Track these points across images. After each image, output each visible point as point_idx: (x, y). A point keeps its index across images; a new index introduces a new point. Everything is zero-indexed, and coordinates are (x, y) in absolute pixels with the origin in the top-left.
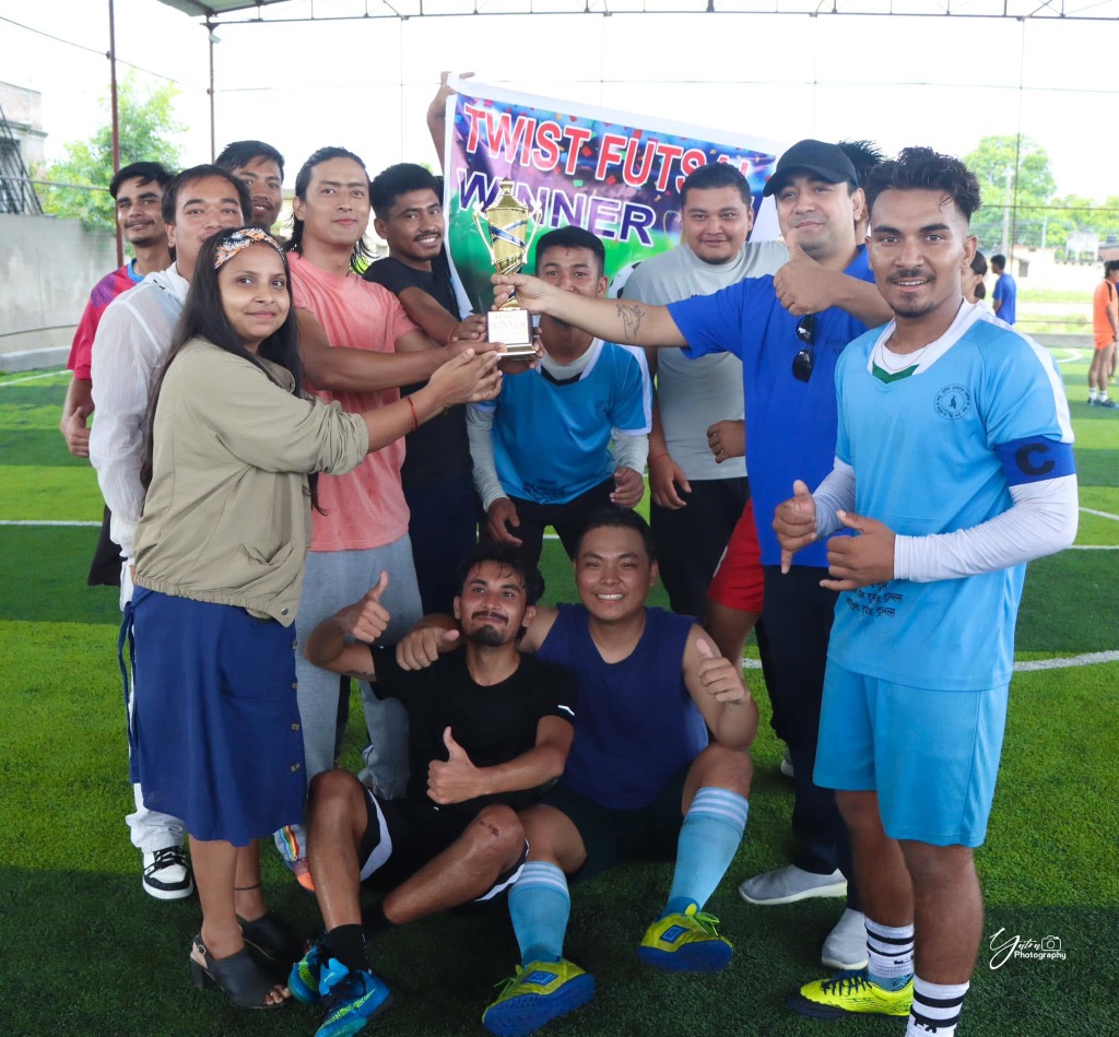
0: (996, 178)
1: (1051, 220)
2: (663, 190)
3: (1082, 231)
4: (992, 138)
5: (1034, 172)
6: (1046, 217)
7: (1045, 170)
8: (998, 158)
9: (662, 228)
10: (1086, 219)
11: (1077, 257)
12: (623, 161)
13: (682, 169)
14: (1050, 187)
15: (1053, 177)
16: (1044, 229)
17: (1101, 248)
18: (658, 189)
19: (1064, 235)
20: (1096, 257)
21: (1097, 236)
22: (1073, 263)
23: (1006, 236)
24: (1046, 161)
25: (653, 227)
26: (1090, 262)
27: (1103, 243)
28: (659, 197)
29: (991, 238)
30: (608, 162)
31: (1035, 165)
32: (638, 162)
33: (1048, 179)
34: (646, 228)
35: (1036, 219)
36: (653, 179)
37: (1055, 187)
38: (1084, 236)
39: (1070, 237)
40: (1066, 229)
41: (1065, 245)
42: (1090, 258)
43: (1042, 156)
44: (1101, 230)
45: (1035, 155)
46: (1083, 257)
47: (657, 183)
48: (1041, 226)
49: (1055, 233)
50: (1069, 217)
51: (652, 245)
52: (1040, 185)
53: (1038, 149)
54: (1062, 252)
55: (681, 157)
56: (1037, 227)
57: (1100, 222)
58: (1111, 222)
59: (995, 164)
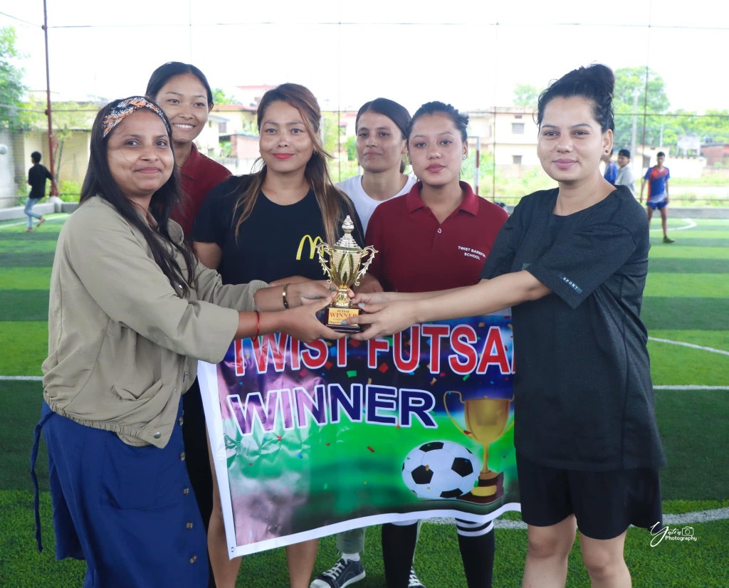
0: (627, 98)
1: (666, 127)
2: (438, 372)
3: (688, 135)
4: (623, 70)
5: (654, 93)
6: (662, 125)
7: (661, 92)
8: (628, 84)
9: (444, 410)
10: (691, 126)
11: (685, 153)
12: (391, 348)
13: (453, 347)
14: (665, 104)
15: (667, 96)
16: (661, 134)
17: (702, 147)
18: (432, 372)
19: (675, 138)
20: (698, 153)
21: (699, 138)
22: (682, 158)
23: (634, 140)
24: (662, 85)
25: (434, 410)
26: (695, 157)
27: (703, 143)
28: (434, 380)
29: (624, 140)
30: (377, 350)
31: (654, 88)
32: (406, 348)
33: (664, 98)
34: (427, 412)
35: (655, 126)
36: (424, 362)
37: (669, 104)
38: (690, 139)
39: (680, 139)
40: (677, 133)
41: (676, 145)
42: (694, 154)
43: (661, 82)
44: (702, 134)
45: (654, 81)
46: (690, 153)
47: (430, 367)
48: (659, 132)
49: (669, 137)
50: (679, 125)
51: (436, 426)
52: (658, 103)
53: (656, 76)
54: (674, 150)
55: (449, 335)
56: (655, 133)
57: (701, 128)
58: (708, 128)
59: (626, 88)
